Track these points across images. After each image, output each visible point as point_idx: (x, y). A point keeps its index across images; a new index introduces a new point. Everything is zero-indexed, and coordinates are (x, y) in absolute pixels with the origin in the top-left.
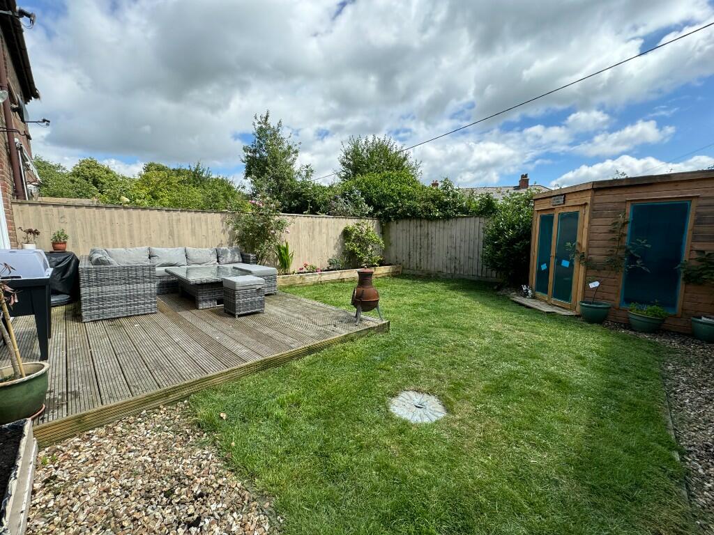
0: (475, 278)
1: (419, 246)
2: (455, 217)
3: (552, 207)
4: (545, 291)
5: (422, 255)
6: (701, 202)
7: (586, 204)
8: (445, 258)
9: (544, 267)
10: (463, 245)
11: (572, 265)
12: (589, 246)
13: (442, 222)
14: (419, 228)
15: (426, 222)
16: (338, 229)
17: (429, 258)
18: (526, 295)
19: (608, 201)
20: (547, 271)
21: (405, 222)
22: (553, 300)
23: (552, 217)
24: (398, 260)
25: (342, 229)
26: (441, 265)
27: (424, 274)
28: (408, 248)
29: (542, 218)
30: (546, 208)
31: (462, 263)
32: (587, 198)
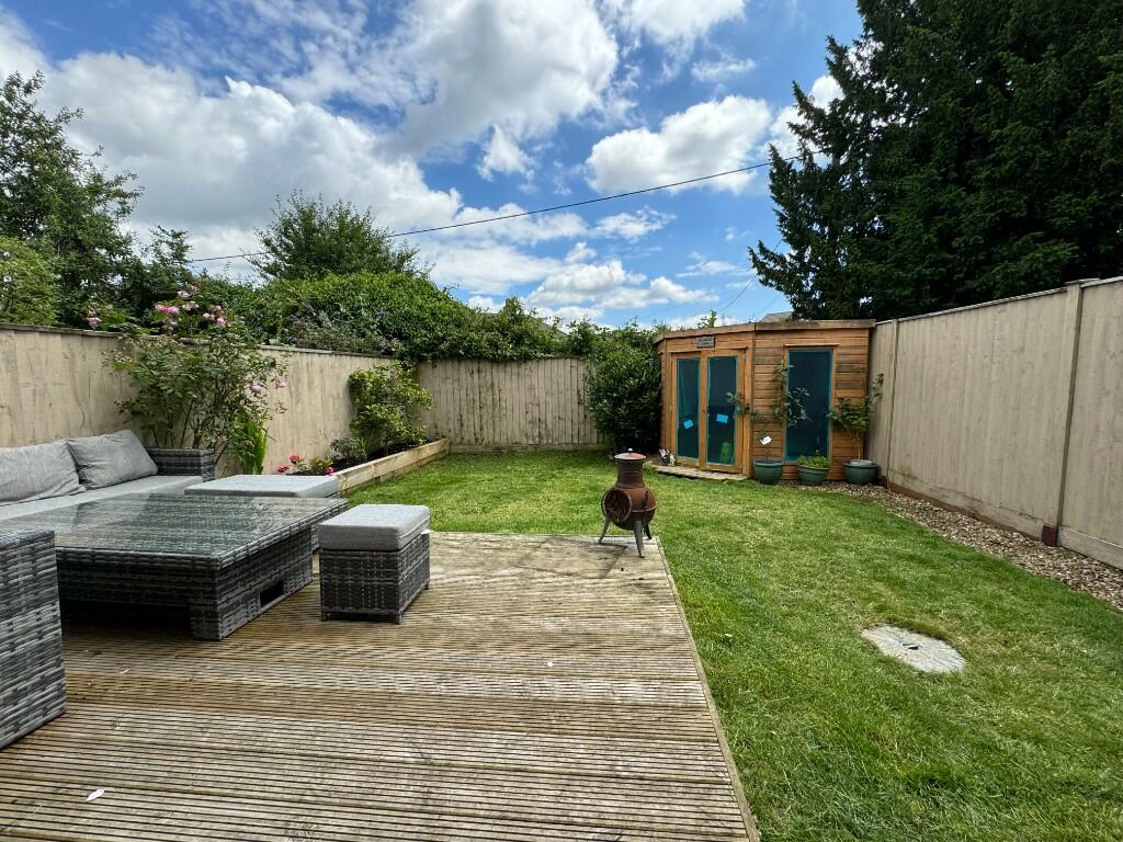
0: (570, 447)
1: (477, 404)
2: (536, 357)
3: (695, 349)
4: (695, 454)
5: (485, 418)
6: (842, 351)
7: (745, 349)
8: (523, 421)
9: (688, 424)
10: (549, 399)
11: (731, 422)
12: (753, 397)
13: (514, 366)
14: (476, 375)
15: (488, 366)
16: (338, 378)
17: (497, 424)
18: (666, 462)
19: (768, 345)
20: (695, 429)
21: (450, 364)
22: (708, 465)
23: (697, 363)
24: (439, 430)
25: (345, 378)
26: (517, 432)
27: (489, 450)
28: (458, 409)
29: (682, 363)
30: (687, 350)
31: (550, 427)
32: (748, 341)
